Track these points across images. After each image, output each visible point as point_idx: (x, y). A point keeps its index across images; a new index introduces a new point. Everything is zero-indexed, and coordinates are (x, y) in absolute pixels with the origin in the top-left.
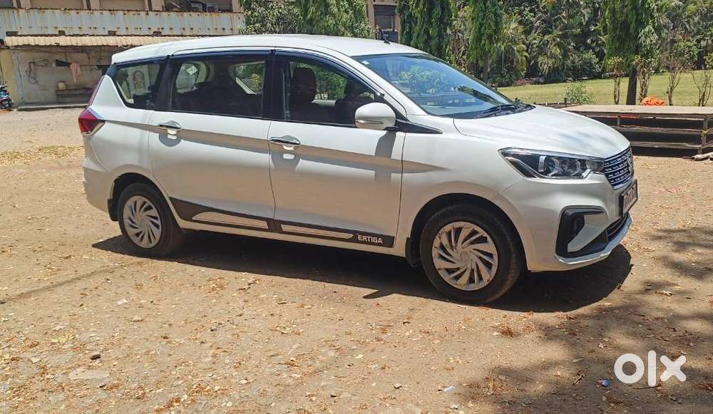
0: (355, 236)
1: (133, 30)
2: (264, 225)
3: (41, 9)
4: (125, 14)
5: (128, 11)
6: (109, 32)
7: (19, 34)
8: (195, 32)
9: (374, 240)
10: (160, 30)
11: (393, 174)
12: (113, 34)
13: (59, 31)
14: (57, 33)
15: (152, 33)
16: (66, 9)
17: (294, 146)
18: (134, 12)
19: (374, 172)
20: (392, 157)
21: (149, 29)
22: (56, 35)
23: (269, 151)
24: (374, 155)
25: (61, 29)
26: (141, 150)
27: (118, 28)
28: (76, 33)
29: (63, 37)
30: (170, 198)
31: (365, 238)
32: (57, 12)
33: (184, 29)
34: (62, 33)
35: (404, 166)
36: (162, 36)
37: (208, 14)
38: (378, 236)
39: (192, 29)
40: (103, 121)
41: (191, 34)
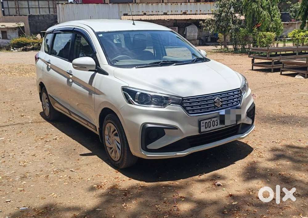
1: (174, 12)
2: (68, 112)
3: (137, 3)
4: (171, 4)
5: (173, 3)
6: (164, 13)
7: (128, 15)
8: (202, 12)
10: (186, 12)
12: (165, 14)
13: (144, 13)
14: (143, 14)
15: (182, 13)
16: (147, 3)
18: (175, 3)
21: (181, 11)
22: (142, 15)
25: (145, 12)
27: (168, 11)
28: (150, 14)
29: (145, 16)
32: (144, 4)
33: (197, 11)
34: (145, 14)
36: (186, 15)
37: (209, 3)
39: (201, 11)
41: (200, 13)
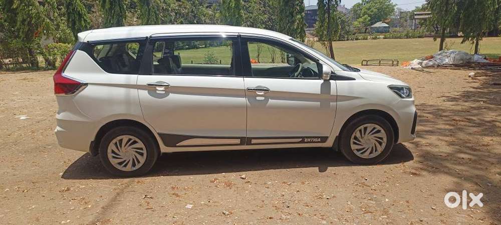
0: (303, 140)
2: (238, 141)
9: (315, 140)
11: (331, 103)
17: (263, 92)
19: (319, 103)
20: (331, 94)
23: (245, 96)
24: (320, 93)
26: (128, 102)
30: (158, 133)
31: (309, 140)
35: (337, 98)
38: (318, 137)
40: (86, 84)
